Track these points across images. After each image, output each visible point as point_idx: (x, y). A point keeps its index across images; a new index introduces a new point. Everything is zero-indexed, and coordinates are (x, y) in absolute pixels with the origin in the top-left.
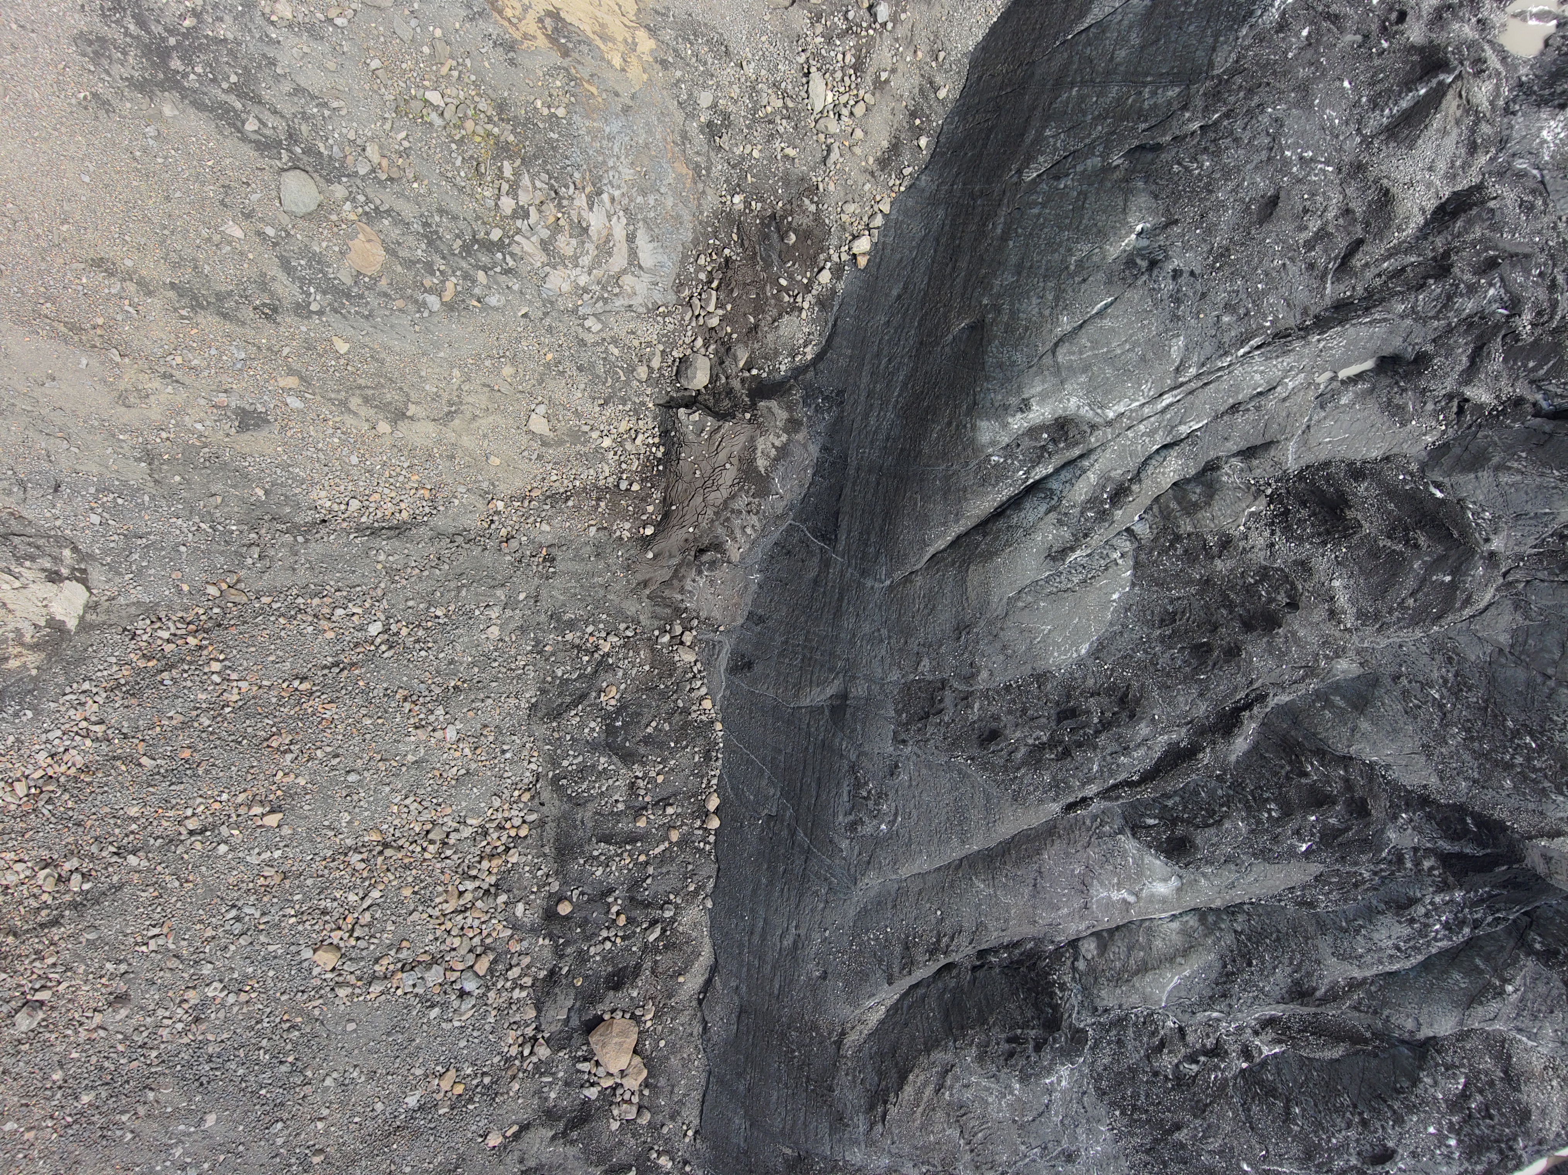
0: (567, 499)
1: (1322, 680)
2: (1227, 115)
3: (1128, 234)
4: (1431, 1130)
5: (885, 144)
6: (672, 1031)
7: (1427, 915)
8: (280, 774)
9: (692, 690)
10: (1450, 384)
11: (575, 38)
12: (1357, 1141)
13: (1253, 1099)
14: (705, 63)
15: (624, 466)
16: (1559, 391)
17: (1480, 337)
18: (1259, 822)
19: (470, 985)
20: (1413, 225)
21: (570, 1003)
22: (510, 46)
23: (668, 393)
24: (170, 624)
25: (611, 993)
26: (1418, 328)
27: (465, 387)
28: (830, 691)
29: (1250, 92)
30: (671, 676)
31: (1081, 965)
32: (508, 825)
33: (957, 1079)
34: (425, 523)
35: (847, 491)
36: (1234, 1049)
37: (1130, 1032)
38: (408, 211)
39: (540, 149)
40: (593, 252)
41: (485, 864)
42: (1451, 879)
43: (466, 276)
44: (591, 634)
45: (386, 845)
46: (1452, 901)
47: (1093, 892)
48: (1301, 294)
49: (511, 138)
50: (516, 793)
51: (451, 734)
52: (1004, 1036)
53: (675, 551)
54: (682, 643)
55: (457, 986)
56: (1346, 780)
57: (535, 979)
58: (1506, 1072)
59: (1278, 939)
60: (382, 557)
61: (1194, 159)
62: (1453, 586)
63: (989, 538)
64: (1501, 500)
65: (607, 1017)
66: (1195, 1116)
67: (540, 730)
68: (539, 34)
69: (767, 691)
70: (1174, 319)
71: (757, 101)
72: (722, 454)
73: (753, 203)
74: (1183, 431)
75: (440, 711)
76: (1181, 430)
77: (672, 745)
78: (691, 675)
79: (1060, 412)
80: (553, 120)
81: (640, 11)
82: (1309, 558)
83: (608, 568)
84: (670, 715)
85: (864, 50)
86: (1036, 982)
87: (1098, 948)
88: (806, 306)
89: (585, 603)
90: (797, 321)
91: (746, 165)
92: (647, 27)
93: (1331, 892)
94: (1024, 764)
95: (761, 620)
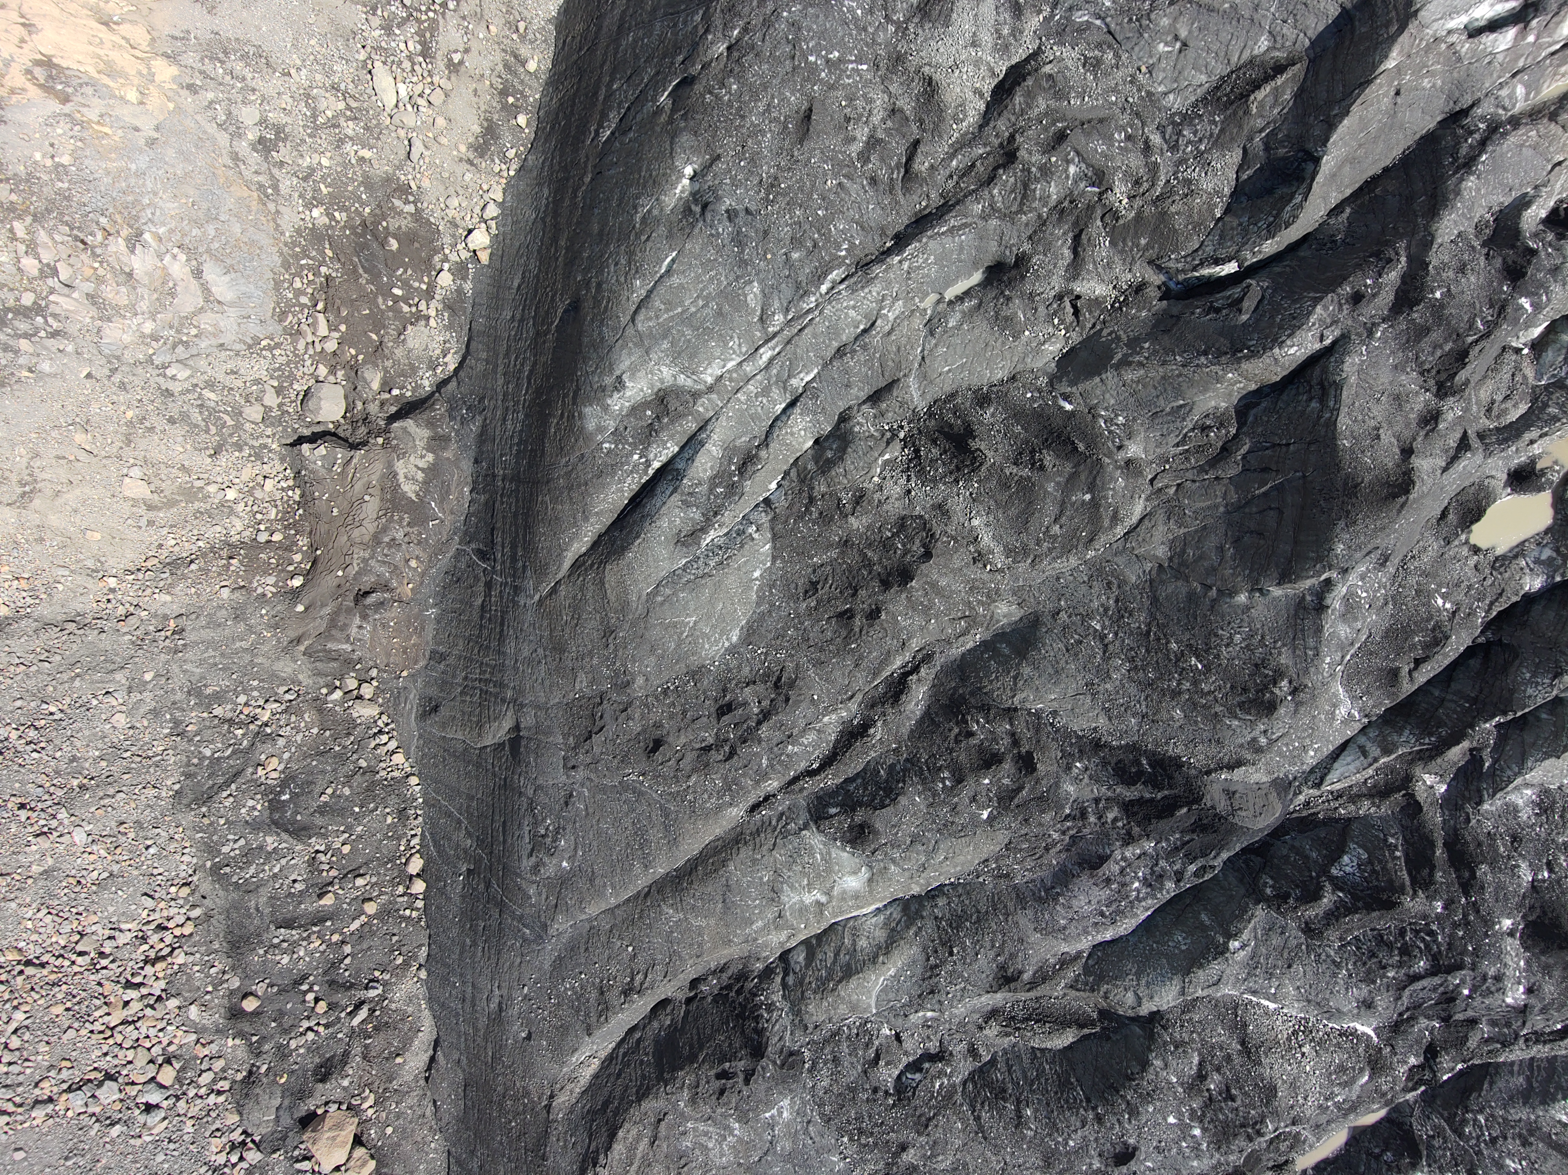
0: (192, 562)
1: (987, 628)
2: (745, 30)
3: (680, 181)
4: (1171, 1120)
5: (477, 129)
6: (398, 1116)
7: (1122, 873)
9: (378, 746)
10: (1057, 283)
11: (76, 82)
12: (1096, 1140)
13: (983, 1103)
14: (244, 79)
15: (259, 516)
16: (1179, 268)
17: (1076, 223)
18: (934, 795)
19: (154, 1097)
20: (972, 113)
21: (277, 1102)
23: (295, 430)
25: (320, 1085)
26: (1007, 227)
27: (37, 463)
28: (506, 725)
30: (349, 734)
31: (790, 980)
32: (171, 924)
33: (670, 1128)
34: (28, 616)
35: (497, 504)
36: (959, 1048)
37: (845, 1047)
39: (52, 202)
40: (149, 296)
41: (149, 970)
42: (1136, 831)
44: (246, 704)
45: (28, 963)
46: (1144, 854)
47: (784, 898)
48: (873, 212)
49: (14, 197)
50: (173, 888)
51: (80, 837)
52: (712, 1073)
53: (327, 600)
54: (359, 697)
55: (141, 1100)
56: (1013, 735)
57: (234, 1082)
58: (1243, 1043)
59: (978, 921)
61: (722, 85)
62: (1095, 506)
63: (623, 532)
64: (1132, 400)
65: (320, 1111)
66: (920, 1134)
67: (189, 818)
68: (29, 85)
69: (456, 734)
70: (743, 263)
71: (315, 107)
72: (358, 486)
73: (337, 214)
74: (797, 383)
75: (63, 815)
76: (794, 382)
77: (357, 809)
78: (375, 730)
79: (658, 385)
80: (59, 170)
81: (153, 40)
82: (945, 499)
83: (250, 629)
84: (350, 778)
85: (428, 35)
86: (743, 1007)
87: (806, 959)
88: (432, 312)
89: (229, 672)
90: (426, 331)
91: (318, 175)
92: (165, 55)
93: (1024, 860)
94: (693, 772)
95: (442, 658)
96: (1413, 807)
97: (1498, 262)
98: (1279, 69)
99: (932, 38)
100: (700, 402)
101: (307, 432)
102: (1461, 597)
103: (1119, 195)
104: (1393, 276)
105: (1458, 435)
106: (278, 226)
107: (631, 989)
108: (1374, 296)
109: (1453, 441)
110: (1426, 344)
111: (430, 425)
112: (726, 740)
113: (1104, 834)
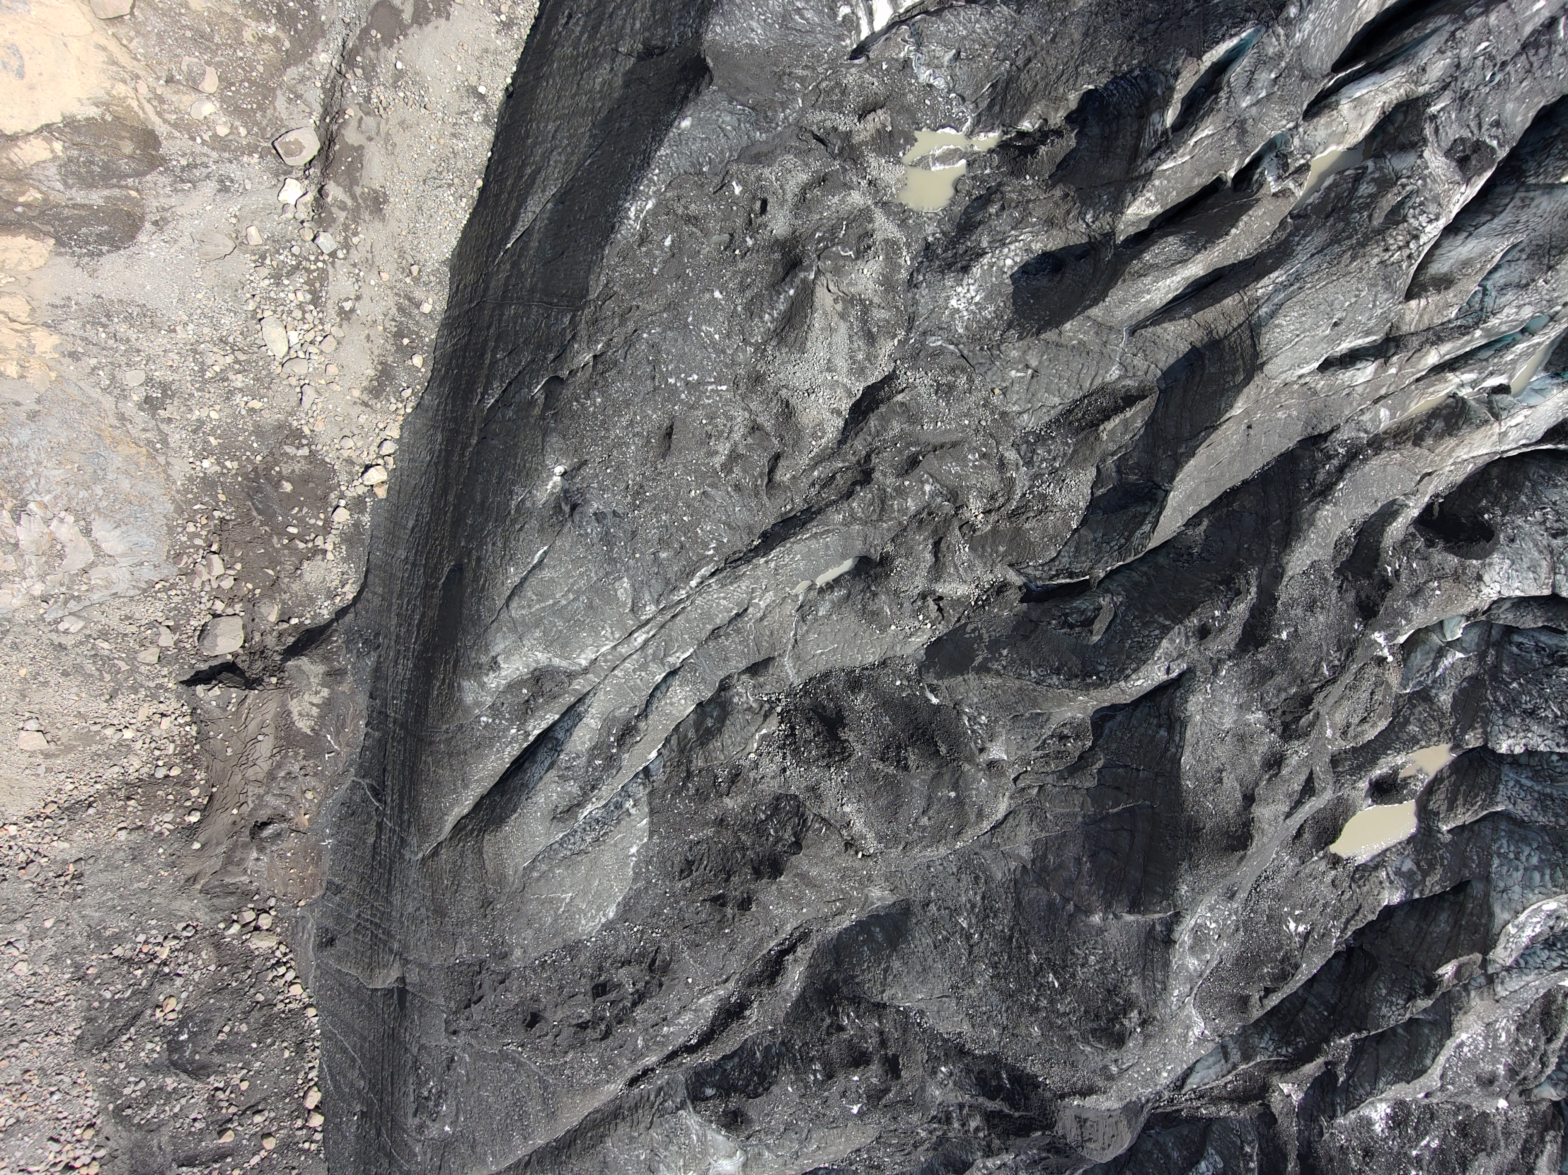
0: (90, 805)
1: (862, 909)
2: (608, 345)
3: (551, 478)
5: (371, 373)
9: (275, 979)
10: (920, 583)
14: (128, 340)
15: (157, 753)
16: (1039, 574)
17: (936, 531)
18: (806, 1086)
20: (831, 430)
23: (192, 666)
26: (870, 531)
28: (394, 974)
29: (624, 318)
30: (246, 968)
35: (389, 746)
42: (997, 1143)
44: (145, 943)
46: (1004, 1164)
48: (739, 513)
53: (227, 836)
54: (257, 929)
56: (882, 1033)
61: (588, 396)
62: (960, 803)
63: (505, 799)
64: (993, 702)
69: (351, 970)
70: (613, 561)
71: (203, 363)
72: (252, 727)
73: (228, 464)
74: (674, 660)
76: (671, 660)
77: (254, 1045)
78: (273, 961)
79: (534, 665)
81: (33, 310)
82: (818, 783)
83: (148, 870)
84: (247, 1013)
85: (317, 285)
88: (329, 547)
89: (127, 914)
90: (323, 564)
91: (207, 428)
92: (45, 325)
93: (894, 1153)
94: (572, 1047)
95: (338, 890)
96: (1268, 1118)
97: (1351, 597)
98: (1131, 399)
99: (789, 361)
100: (575, 682)
101: (203, 666)
102: (1316, 916)
103: (975, 509)
104: (1241, 609)
105: (1303, 778)
106: (169, 476)
108: (1222, 630)
109: (1297, 787)
110: (1270, 687)
111: (325, 659)
112: (602, 1019)
113: (966, 1144)
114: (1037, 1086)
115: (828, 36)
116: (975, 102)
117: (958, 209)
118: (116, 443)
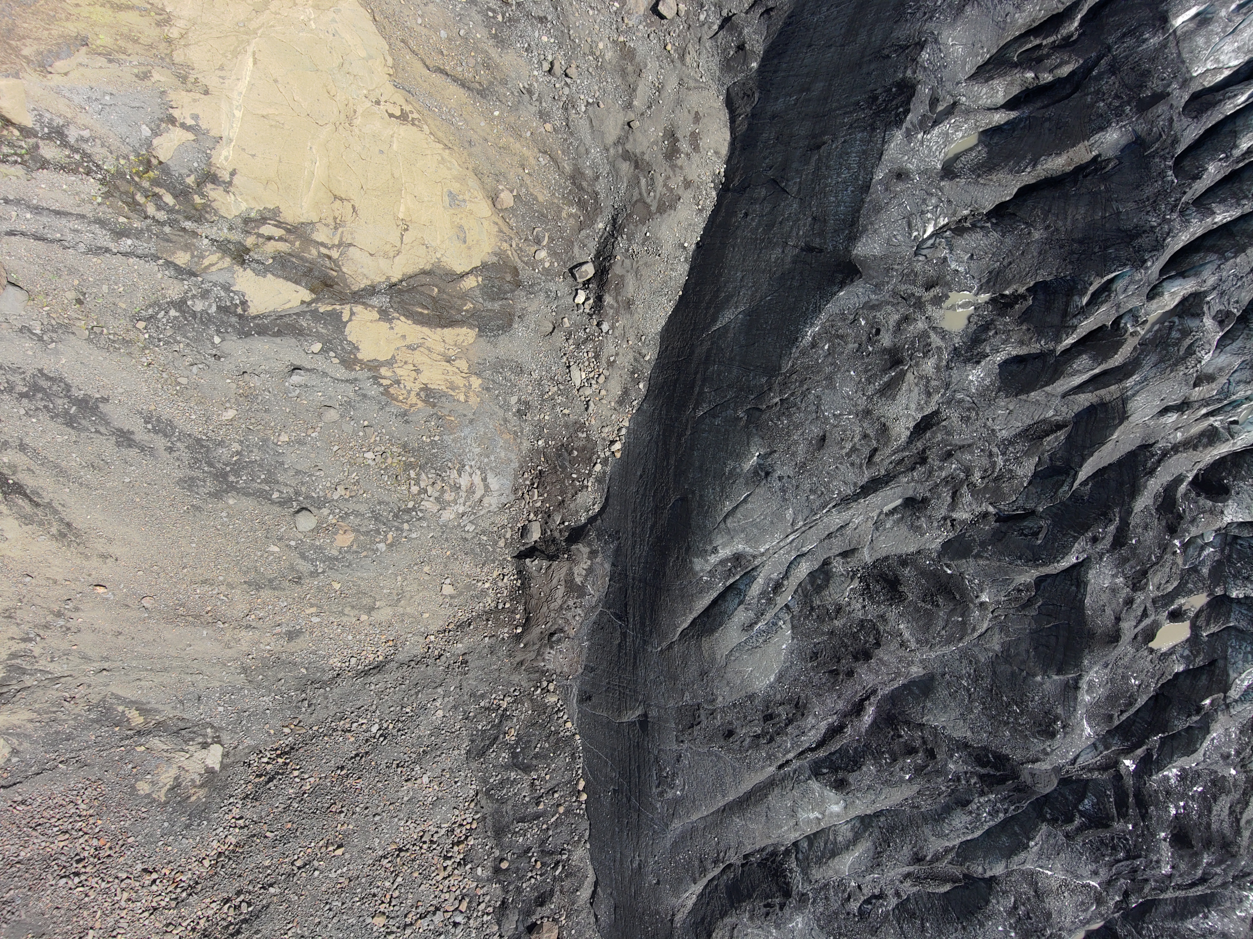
0: (470, 625)
1: (905, 678)
2: (792, 394)
3: (752, 457)
4: (1000, 928)
5: (620, 392)
6: (578, 924)
7: (978, 808)
8: (339, 825)
9: (558, 718)
10: (943, 512)
11: (437, 395)
13: (904, 920)
14: (511, 381)
15: (499, 595)
16: (1006, 508)
17: (954, 487)
18: (881, 766)
19: (458, 918)
20: (903, 437)
21: (516, 918)
22: (405, 414)
23: (519, 548)
24: (267, 753)
25: (539, 908)
26: (919, 486)
28: (638, 713)
29: (802, 383)
30: (545, 713)
31: (801, 856)
32: (465, 823)
33: (740, 932)
34: (393, 660)
35: (629, 591)
36: (890, 893)
37: (832, 892)
38: (362, 508)
39: (429, 459)
40: (464, 495)
41: (456, 848)
42: (986, 789)
43: (397, 529)
44: (495, 699)
45: (400, 850)
46: (989, 800)
47: (799, 815)
48: (851, 477)
49: (412, 459)
50: (467, 804)
51: (425, 779)
52: (762, 904)
53: (536, 641)
54: (548, 691)
55: (452, 920)
56: (923, 738)
57: (494, 908)
58: (1036, 892)
59: (903, 829)
60: (373, 687)
61: (779, 418)
62: (964, 623)
63: (711, 619)
64: (982, 573)
65: (539, 922)
67: (474, 765)
68: (419, 402)
69: (603, 713)
70: (785, 500)
71: (543, 391)
72: (555, 581)
73: (550, 442)
74: (805, 549)
75: (417, 768)
76: (804, 549)
77: (552, 755)
78: (557, 709)
79: (735, 551)
80: (433, 444)
81: (470, 366)
82: (885, 613)
83: (498, 659)
84: (547, 737)
85: (598, 348)
86: (776, 871)
87: (808, 845)
89: (488, 682)
90: (586, 493)
91: (542, 424)
92: (475, 374)
93: (927, 799)
94: (750, 747)
95: (593, 670)
96: (1118, 777)
97: (1164, 522)
98: (1059, 426)
99: (886, 404)
100: (755, 559)
101: (522, 548)
102: (1143, 677)
103: (977, 477)
104: (1112, 528)
105: (1142, 609)
106: (520, 449)
107: (718, 861)
108: (1103, 538)
110: (1127, 566)
111: (589, 545)
112: (768, 733)
113: (969, 790)
114: (1009, 759)
115: (907, 246)
116: (980, 279)
117: (970, 330)
118: (502, 433)
